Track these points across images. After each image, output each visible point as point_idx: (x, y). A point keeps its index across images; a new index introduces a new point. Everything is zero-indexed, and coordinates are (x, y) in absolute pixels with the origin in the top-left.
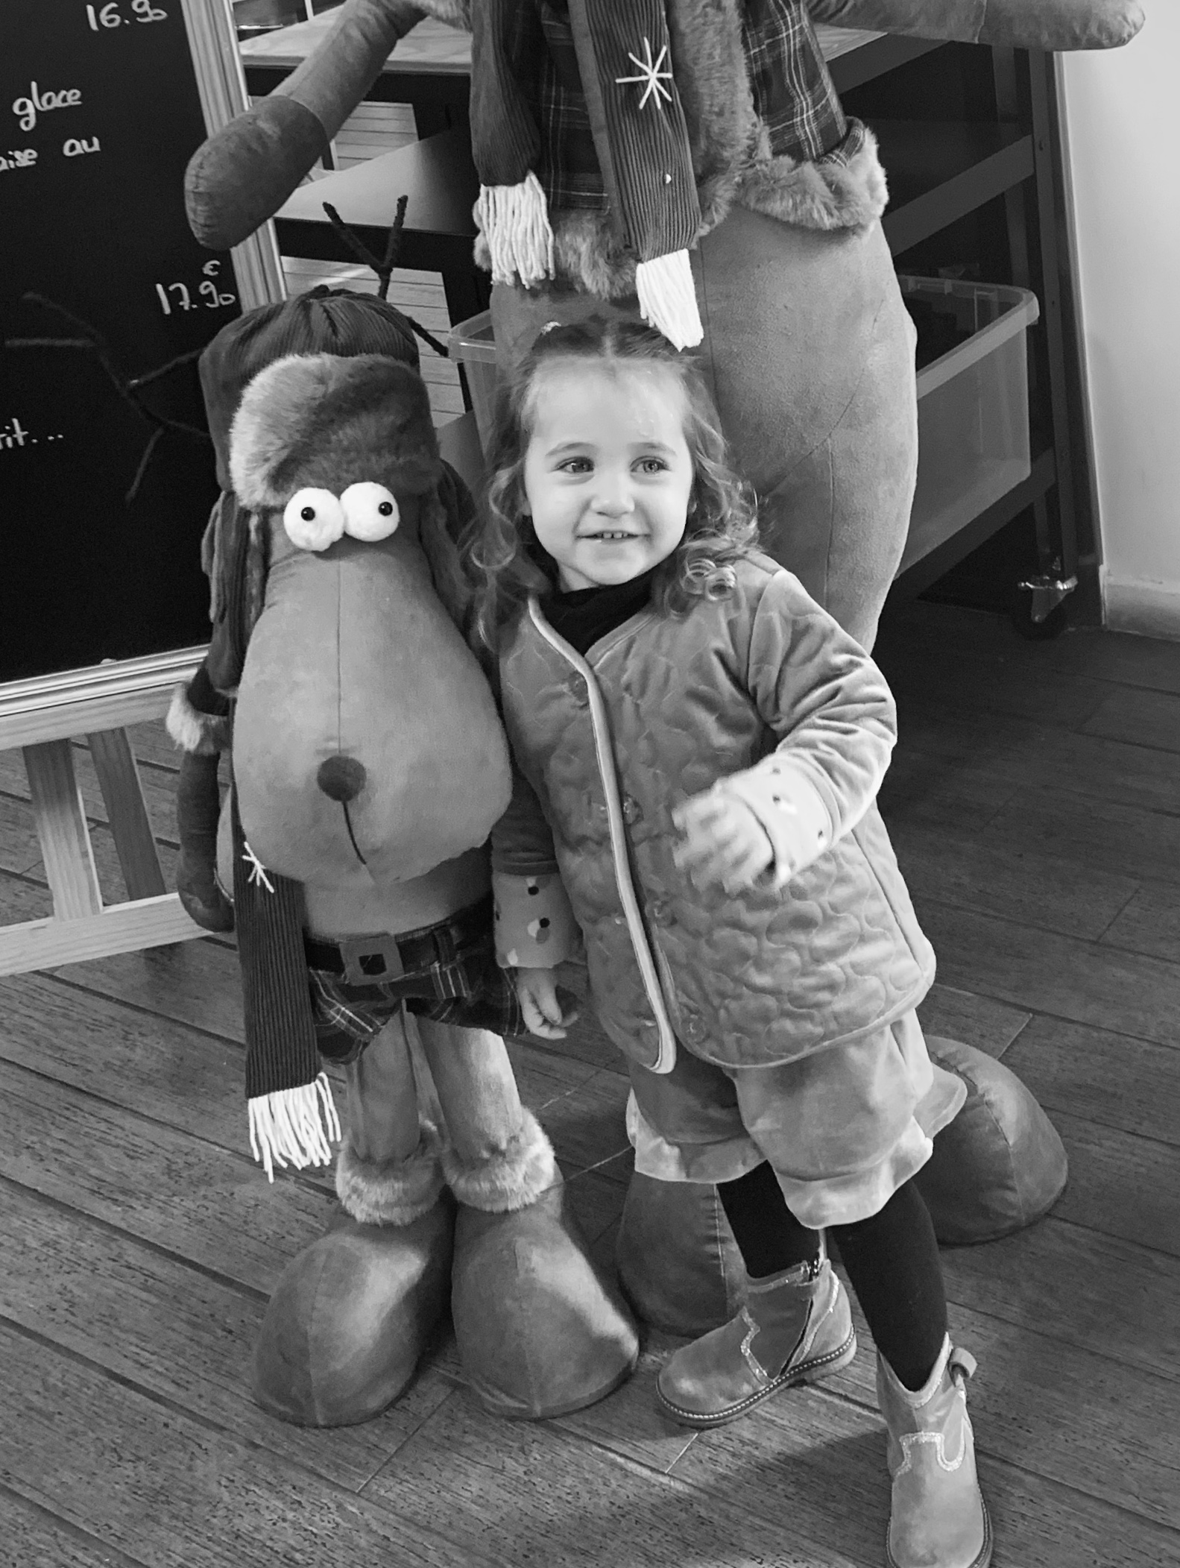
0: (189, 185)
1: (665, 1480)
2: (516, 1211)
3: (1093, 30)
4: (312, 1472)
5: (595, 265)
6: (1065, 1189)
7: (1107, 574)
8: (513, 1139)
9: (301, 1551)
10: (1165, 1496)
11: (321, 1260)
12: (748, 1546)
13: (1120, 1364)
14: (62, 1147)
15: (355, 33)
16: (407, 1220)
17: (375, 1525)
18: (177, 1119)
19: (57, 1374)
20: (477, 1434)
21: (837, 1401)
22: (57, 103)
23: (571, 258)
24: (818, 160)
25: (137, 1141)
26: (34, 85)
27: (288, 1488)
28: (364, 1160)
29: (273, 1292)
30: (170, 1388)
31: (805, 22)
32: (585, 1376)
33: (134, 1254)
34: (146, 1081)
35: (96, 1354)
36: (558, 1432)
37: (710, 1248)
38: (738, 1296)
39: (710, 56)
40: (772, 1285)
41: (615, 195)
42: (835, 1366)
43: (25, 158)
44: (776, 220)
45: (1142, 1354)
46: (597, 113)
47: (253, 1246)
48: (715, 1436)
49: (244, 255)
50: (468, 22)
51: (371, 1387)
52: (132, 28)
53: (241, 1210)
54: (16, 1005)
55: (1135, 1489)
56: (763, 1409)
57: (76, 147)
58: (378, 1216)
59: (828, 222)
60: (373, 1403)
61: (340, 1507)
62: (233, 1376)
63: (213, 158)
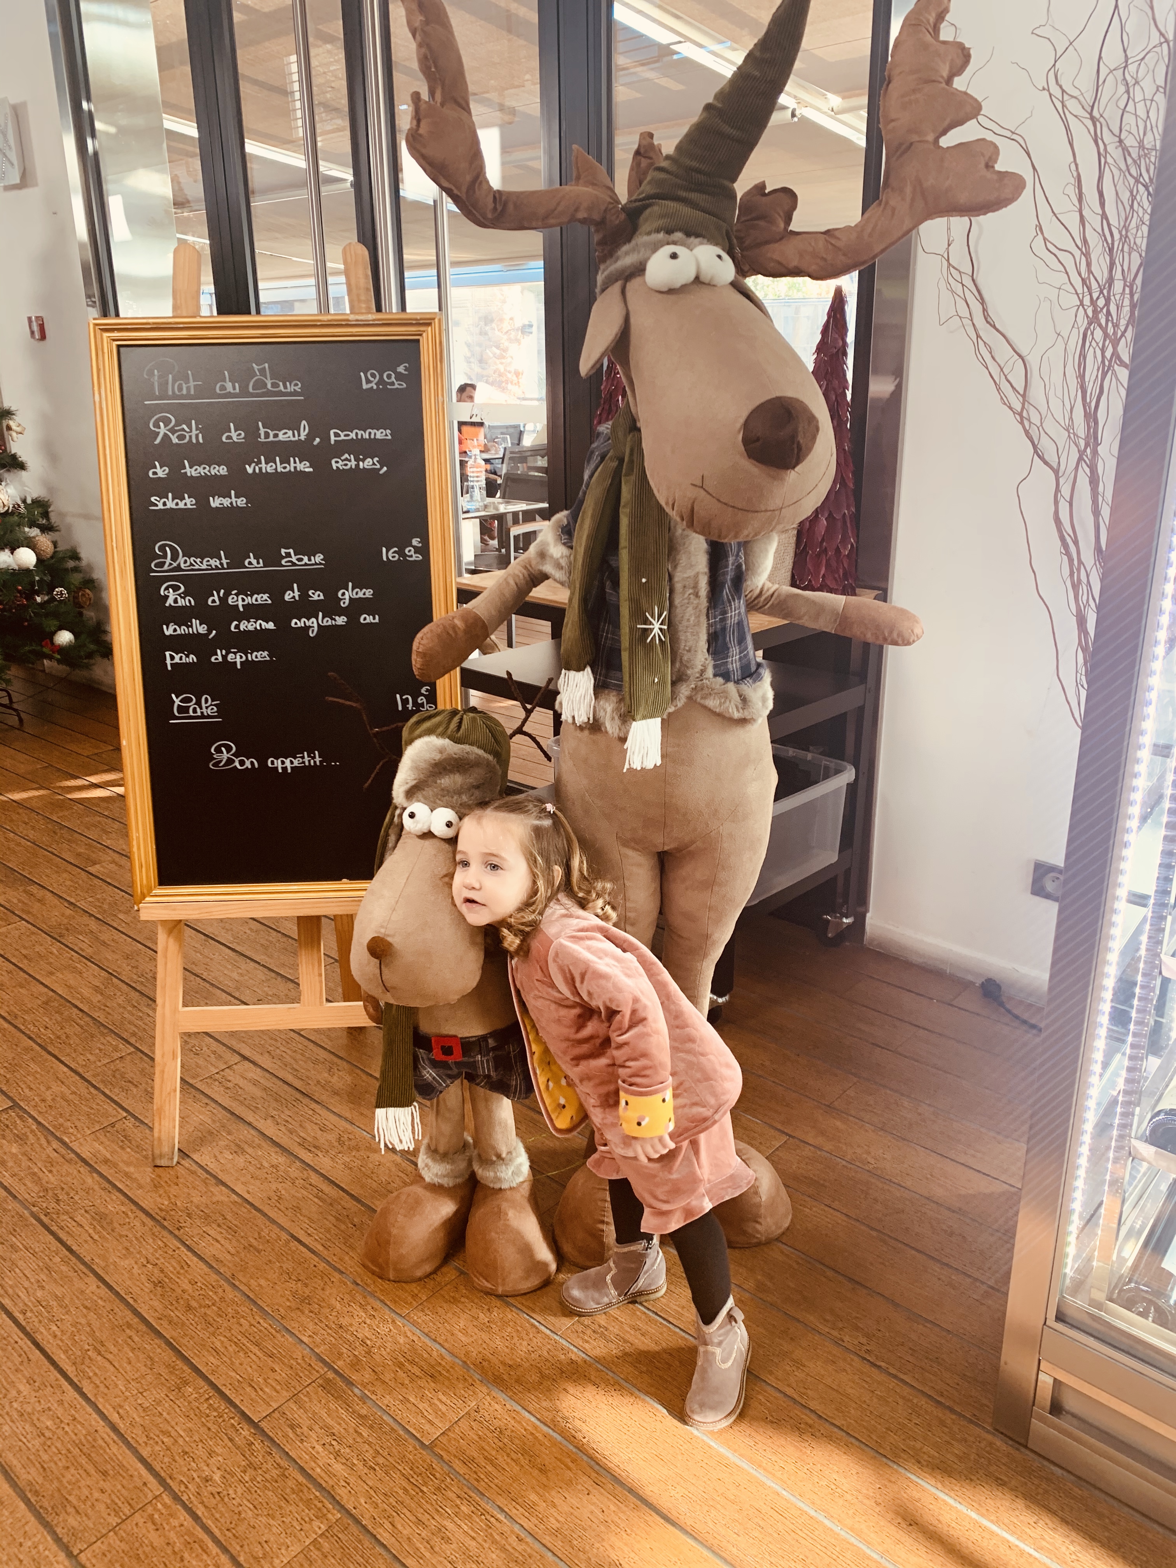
0: (414, 647)
1: (557, 1338)
2: (505, 1190)
3: (895, 635)
4: (382, 1301)
5: (613, 719)
6: (788, 1229)
7: (871, 919)
8: (509, 1153)
9: (371, 1340)
10: (809, 1392)
11: (403, 1197)
12: (593, 1378)
13: (798, 1321)
14: (289, 1119)
15: (512, 582)
16: (451, 1185)
17: (409, 1334)
18: (348, 1115)
19: (266, 1231)
20: (467, 1298)
21: (651, 1314)
22: (361, 595)
23: (602, 714)
24: (737, 682)
25: (326, 1123)
26: (350, 584)
27: (369, 1307)
28: (433, 1151)
29: (379, 1210)
30: (321, 1248)
31: (743, 610)
32: (527, 1277)
33: (314, 1179)
34: (336, 1093)
35: (286, 1223)
36: (508, 1304)
37: (601, 1226)
38: (611, 1252)
39: (688, 620)
40: (626, 1250)
41: (627, 685)
42: (652, 1297)
43: (341, 620)
44: (710, 710)
45: (812, 1318)
46: (625, 642)
47: (374, 1185)
48: (586, 1321)
49: (442, 684)
50: (570, 585)
51: (418, 1265)
52: (404, 563)
53: (371, 1166)
54: (279, 1045)
55: (794, 1385)
56: (613, 1311)
57: (367, 619)
58: (436, 1180)
59: (736, 715)
60: (419, 1273)
61: (393, 1321)
62: (351, 1247)
63: (429, 635)
